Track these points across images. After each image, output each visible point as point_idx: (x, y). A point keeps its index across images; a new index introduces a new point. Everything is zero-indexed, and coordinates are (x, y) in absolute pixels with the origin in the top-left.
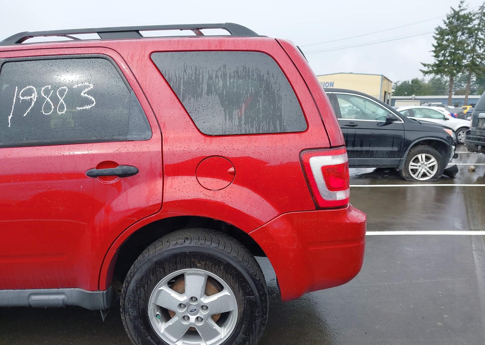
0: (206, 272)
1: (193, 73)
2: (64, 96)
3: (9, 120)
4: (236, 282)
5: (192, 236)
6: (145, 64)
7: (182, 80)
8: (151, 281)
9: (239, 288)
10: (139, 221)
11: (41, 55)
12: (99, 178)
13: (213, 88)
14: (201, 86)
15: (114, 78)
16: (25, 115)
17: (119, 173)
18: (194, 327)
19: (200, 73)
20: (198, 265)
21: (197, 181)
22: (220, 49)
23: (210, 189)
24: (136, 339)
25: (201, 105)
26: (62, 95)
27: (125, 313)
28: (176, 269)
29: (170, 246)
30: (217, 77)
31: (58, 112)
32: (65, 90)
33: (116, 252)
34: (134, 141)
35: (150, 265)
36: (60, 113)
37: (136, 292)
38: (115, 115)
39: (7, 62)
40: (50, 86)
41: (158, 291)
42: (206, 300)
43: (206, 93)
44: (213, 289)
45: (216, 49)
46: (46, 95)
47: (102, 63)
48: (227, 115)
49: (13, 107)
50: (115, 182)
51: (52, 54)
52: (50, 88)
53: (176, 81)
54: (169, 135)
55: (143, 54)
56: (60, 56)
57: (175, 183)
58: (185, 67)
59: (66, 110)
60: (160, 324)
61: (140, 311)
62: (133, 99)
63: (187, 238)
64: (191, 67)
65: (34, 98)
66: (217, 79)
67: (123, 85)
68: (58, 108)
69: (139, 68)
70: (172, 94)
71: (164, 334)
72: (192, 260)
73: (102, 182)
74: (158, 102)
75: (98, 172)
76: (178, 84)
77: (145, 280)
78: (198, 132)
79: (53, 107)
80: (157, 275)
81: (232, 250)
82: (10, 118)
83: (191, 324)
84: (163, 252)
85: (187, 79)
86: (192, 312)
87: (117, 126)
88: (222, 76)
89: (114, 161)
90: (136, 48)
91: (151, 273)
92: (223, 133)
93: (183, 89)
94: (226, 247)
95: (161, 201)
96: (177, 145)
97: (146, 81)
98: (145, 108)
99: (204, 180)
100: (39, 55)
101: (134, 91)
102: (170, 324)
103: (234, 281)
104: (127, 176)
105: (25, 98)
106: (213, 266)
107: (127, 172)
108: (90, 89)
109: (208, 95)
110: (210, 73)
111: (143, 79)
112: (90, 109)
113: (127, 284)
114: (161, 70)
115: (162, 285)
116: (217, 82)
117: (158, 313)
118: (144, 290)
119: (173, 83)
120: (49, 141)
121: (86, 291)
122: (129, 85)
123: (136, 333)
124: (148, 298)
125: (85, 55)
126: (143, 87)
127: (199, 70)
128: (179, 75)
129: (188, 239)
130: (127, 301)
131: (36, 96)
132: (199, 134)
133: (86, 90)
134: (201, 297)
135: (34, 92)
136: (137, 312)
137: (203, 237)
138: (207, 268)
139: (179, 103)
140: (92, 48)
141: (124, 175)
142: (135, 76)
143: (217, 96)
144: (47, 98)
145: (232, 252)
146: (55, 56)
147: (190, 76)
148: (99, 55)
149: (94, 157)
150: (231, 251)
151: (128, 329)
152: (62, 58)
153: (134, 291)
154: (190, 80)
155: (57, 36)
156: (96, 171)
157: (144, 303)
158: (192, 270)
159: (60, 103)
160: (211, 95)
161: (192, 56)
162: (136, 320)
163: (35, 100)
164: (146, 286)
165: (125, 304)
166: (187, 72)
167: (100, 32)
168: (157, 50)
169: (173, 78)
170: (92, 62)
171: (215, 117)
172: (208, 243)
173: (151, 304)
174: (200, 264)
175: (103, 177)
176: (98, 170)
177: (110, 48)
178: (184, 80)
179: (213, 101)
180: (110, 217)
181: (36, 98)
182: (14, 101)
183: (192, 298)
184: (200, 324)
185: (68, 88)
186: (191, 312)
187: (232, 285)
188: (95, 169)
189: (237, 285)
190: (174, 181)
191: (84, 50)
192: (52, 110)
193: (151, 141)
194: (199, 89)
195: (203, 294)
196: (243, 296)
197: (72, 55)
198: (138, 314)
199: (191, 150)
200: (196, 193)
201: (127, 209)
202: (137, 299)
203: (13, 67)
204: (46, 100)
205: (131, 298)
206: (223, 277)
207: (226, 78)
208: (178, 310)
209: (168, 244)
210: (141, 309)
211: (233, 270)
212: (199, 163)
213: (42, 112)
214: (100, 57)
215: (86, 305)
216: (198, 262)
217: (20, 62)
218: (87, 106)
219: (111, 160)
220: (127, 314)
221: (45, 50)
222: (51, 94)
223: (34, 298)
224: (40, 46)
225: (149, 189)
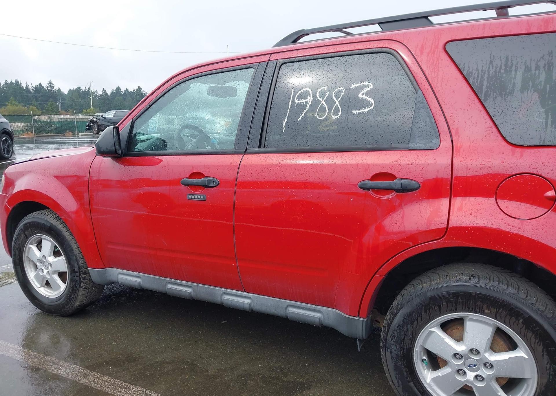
0: (496, 322)
1: (503, 65)
2: (340, 98)
3: (284, 125)
4: (539, 344)
5: (479, 273)
6: (438, 57)
7: (485, 75)
8: (421, 318)
9: (543, 352)
10: (415, 246)
11: (319, 53)
12: (372, 191)
13: (531, 83)
14: (512, 81)
15: (398, 75)
16: (299, 120)
17: (396, 187)
18: (472, 386)
19: (513, 64)
20: (486, 311)
21: (496, 205)
22: (545, 31)
23: (514, 217)
24: (396, 382)
25: (511, 106)
26: (337, 97)
27: (386, 348)
28: (455, 311)
29: (450, 281)
30: (537, 67)
31: (332, 116)
32: (342, 91)
33: (384, 277)
34: (416, 150)
35: (423, 300)
36: (334, 117)
37: (403, 328)
38: (396, 119)
39: (285, 63)
40: (326, 88)
41: (429, 332)
42: (494, 358)
43: (520, 90)
44: (501, 345)
45: (539, 31)
46: (321, 98)
47: (384, 58)
48: (550, 118)
49: (288, 111)
50: (391, 197)
51: (331, 52)
52: (326, 90)
53: (478, 76)
54: (462, 144)
55: (436, 44)
56: (339, 53)
57: (466, 204)
58: (492, 57)
59: (341, 113)
60: (426, 371)
61: (405, 350)
62: (420, 100)
63: (472, 276)
64: (501, 57)
65: (309, 101)
66: (538, 70)
67: (408, 83)
68: (332, 111)
69: (430, 61)
70: (470, 93)
71: (430, 384)
72: (478, 303)
73: (375, 196)
74: (452, 103)
75: (373, 185)
76: (480, 80)
77: (415, 316)
78: (503, 141)
79: (327, 111)
80: (430, 313)
81: (537, 300)
82: (284, 122)
83: (468, 381)
84: (441, 287)
85: (493, 73)
86: (471, 367)
87: (397, 132)
88: (545, 66)
89: (391, 173)
90: (427, 38)
91: (423, 310)
92: (540, 142)
93: (487, 86)
94: (528, 296)
95: (446, 225)
96: (473, 157)
97: (437, 78)
98: (434, 110)
99: (506, 205)
100: (317, 53)
101: (422, 90)
102: (440, 374)
103: (537, 341)
104: (406, 191)
105: (301, 101)
106: (508, 317)
107: (407, 187)
108: (369, 89)
109: (522, 92)
110: (528, 63)
111: (434, 76)
112: (367, 112)
113: (392, 316)
114: (458, 63)
115: (435, 326)
116: (538, 74)
117: (424, 357)
118: (413, 327)
119: (474, 79)
120: (320, 148)
121: (344, 315)
122: (415, 83)
123: (397, 374)
124: (415, 338)
125: (366, 50)
126: (433, 85)
127: (512, 61)
128: (482, 68)
129: (475, 277)
130: (391, 336)
131: (312, 99)
132: (504, 143)
133: (365, 90)
134: (485, 351)
135: (309, 94)
136: (400, 351)
137: (495, 278)
138: (498, 317)
139: (479, 103)
140: (375, 42)
141: (403, 190)
142: (424, 72)
143: (536, 94)
144: (322, 101)
145: (538, 303)
146: (334, 53)
147: (498, 69)
148: (382, 49)
149: (369, 167)
150: (536, 302)
151: (388, 368)
152: (341, 55)
153: (400, 327)
154: (497, 73)
155: (332, 31)
156: (370, 183)
157: (410, 342)
158: (476, 315)
159: (335, 106)
160: (526, 92)
161: (502, 43)
162: (398, 360)
163: (310, 103)
164: (415, 323)
165: (388, 339)
166: (494, 64)
167: (381, 23)
168: (455, 39)
169: (474, 72)
170: (373, 58)
171: (530, 121)
172: (503, 287)
173: (419, 346)
174: (489, 310)
175: (378, 190)
176: (373, 182)
177: (395, 40)
178: (489, 74)
179: (530, 100)
180: (380, 237)
181: (311, 101)
182: (290, 105)
183: (471, 350)
184: (481, 385)
185: (344, 89)
186: (469, 366)
187: (533, 345)
188: (369, 181)
189: (541, 347)
190: (465, 202)
191: (365, 45)
192: (326, 114)
193: (438, 150)
194: (510, 86)
195: (488, 348)
196: (548, 364)
197: (351, 52)
198: (401, 353)
199: (492, 164)
200: (494, 220)
201: (402, 230)
202: (403, 336)
203: (290, 68)
204: (321, 103)
205: (396, 333)
206: (521, 333)
207: (552, 69)
208: (453, 360)
209: (448, 278)
210: (406, 348)
211: (537, 327)
212: (501, 181)
213: (316, 116)
214: (383, 51)
215: (343, 329)
216: (487, 308)
217: (298, 62)
218: (364, 108)
219: (388, 172)
220: (389, 350)
221: (323, 47)
222: (326, 96)
223: (292, 311)
224: (318, 43)
225: (431, 209)
